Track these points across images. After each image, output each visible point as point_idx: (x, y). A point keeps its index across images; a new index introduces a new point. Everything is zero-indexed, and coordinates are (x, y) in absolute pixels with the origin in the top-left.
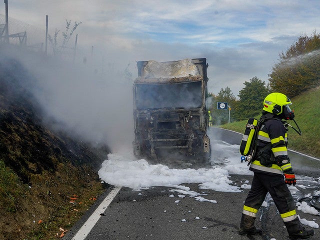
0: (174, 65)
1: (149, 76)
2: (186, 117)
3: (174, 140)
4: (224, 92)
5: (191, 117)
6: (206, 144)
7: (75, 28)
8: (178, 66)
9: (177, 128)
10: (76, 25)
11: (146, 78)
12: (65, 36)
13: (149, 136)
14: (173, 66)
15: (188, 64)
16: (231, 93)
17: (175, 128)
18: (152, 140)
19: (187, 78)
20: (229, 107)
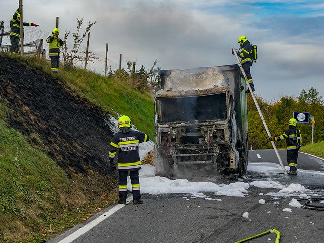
0: (200, 74)
1: (171, 89)
2: (209, 130)
3: (197, 155)
4: (306, 96)
5: (215, 130)
6: (232, 160)
7: (88, 29)
8: (204, 76)
9: (200, 142)
10: (90, 26)
11: (168, 91)
12: (77, 37)
13: (171, 151)
14: (198, 75)
15: (214, 74)
16: (318, 96)
17: (198, 143)
18: (175, 156)
19: (211, 90)
20: (312, 118)
